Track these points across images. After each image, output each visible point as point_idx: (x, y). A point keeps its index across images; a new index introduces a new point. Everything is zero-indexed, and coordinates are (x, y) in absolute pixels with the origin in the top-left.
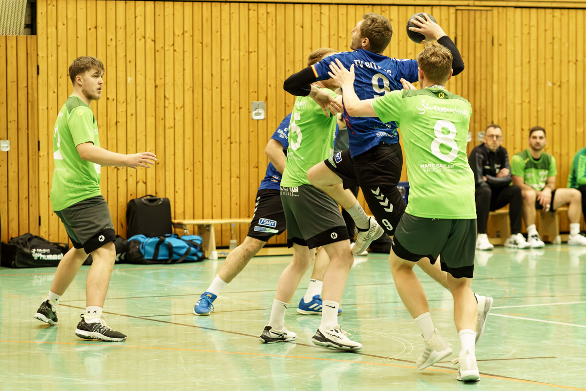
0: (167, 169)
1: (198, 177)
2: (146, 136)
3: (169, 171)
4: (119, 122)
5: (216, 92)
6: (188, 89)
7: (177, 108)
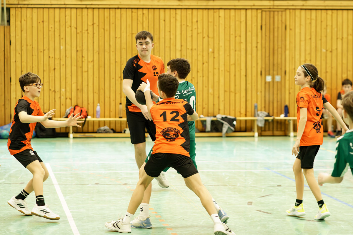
1: (102, 96)
2: (71, 75)
4: (56, 69)
5: (112, 54)
7: (89, 62)
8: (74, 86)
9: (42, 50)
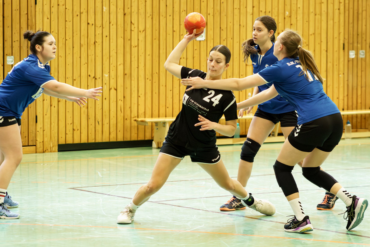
0: (133, 78)
1: (156, 85)
2: (117, 53)
3: (134, 80)
4: (96, 42)
5: (170, 19)
6: (149, 17)
7: (140, 32)
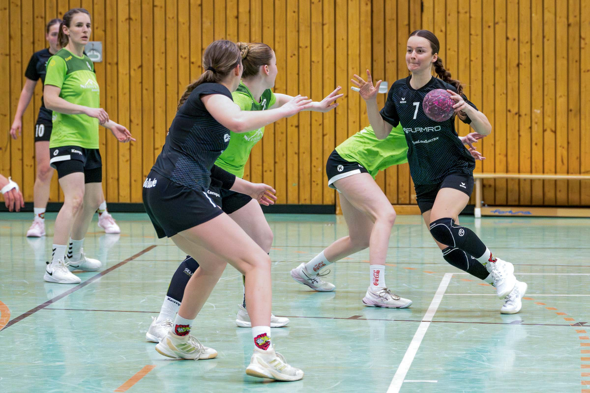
8: (562, 102)
9: (491, 24)
